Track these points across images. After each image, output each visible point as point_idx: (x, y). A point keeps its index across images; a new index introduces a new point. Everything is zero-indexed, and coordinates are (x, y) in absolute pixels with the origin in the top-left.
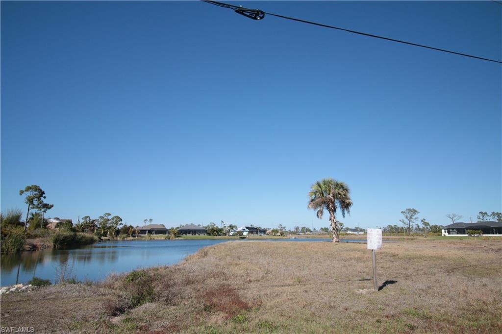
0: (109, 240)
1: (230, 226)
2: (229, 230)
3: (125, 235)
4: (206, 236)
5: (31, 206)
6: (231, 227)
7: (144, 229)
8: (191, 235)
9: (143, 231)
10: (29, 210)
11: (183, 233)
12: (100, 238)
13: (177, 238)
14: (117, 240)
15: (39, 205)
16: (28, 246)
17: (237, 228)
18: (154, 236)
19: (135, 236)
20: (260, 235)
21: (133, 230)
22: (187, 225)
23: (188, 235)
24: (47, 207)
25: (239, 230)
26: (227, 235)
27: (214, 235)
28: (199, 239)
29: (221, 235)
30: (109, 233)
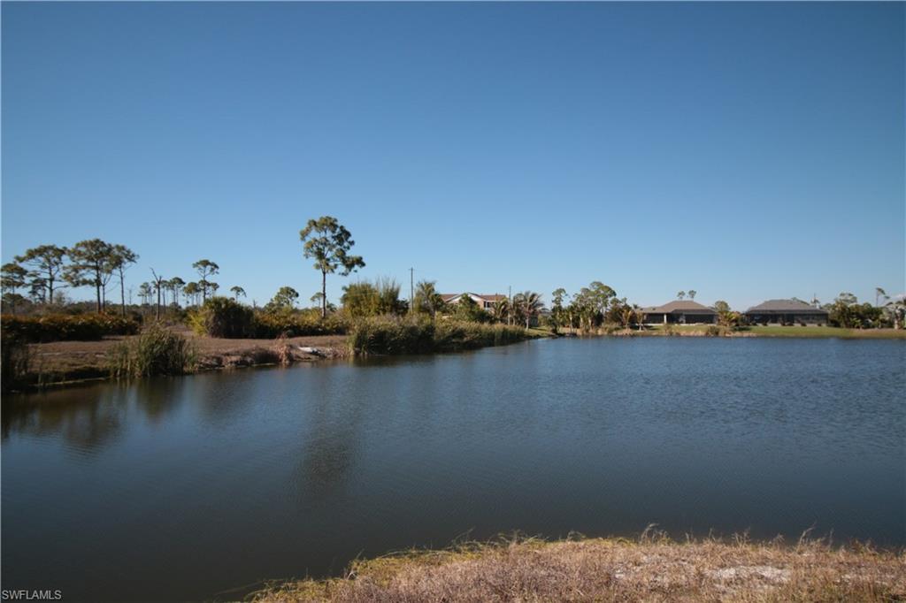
2: (903, 312)
3: (614, 325)
4: (825, 329)
7: (656, 311)
8: (779, 325)
9: (655, 317)
11: (759, 321)
13: (738, 334)
18: (683, 328)
19: (638, 328)
21: (630, 313)
23: (770, 325)
26: (896, 327)
27: (853, 326)
28: (804, 335)
29: (873, 327)
30: (582, 320)
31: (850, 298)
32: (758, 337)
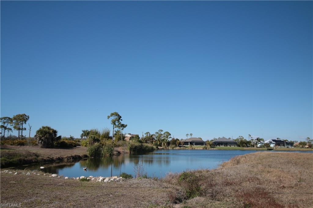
0: (163, 149)
1: (257, 139)
2: (257, 143)
3: (174, 146)
4: (236, 147)
5: (115, 126)
6: (259, 140)
7: (186, 141)
8: (223, 146)
9: (186, 143)
10: (114, 129)
11: (218, 145)
12: (157, 147)
13: (212, 149)
14: (168, 149)
15: (119, 125)
16: (115, 152)
17: (263, 140)
18: (195, 146)
19: (181, 147)
20: (287, 147)
21: (179, 141)
22: (219, 138)
23: (221, 146)
24: (123, 126)
25: (266, 142)
26: (255, 147)
27: (244, 146)
28: (231, 149)
29: (249, 147)
30: (163, 144)
31: (242, 138)
32: (218, 150)
